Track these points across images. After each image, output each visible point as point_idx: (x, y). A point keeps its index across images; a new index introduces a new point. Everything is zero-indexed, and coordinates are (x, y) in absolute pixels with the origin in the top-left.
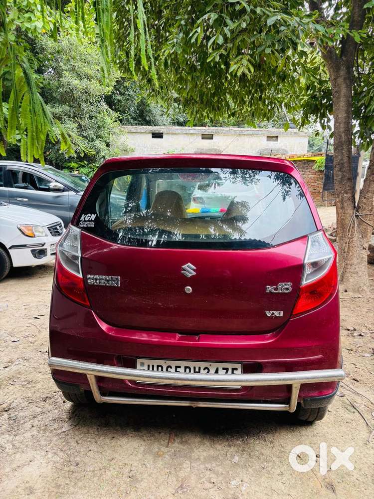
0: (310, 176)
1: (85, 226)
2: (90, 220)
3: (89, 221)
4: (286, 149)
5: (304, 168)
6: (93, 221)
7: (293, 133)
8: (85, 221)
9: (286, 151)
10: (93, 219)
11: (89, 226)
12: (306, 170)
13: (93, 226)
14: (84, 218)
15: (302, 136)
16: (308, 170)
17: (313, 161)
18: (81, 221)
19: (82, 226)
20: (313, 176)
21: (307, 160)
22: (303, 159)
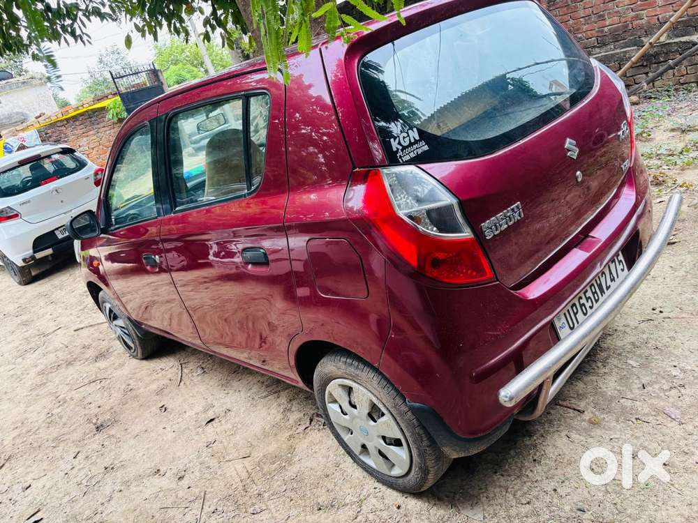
0: (108, 132)
1: (412, 155)
2: (413, 141)
3: (411, 144)
4: (20, 111)
5: (93, 124)
6: (420, 140)
7: (20, 84)
8: (404, 148)
9: (22, 114)
10: (417, 138)
11: (420, 151)
12: (99, 126)
13: (426, 148)
14: (399, 143)
15: (36, 85)
16: (102, 125)
17: (103, 109)
18: (397, 151)
19: (407, 158)
20: (112, 131)
21: (91, 110)
22: (82, 111)
